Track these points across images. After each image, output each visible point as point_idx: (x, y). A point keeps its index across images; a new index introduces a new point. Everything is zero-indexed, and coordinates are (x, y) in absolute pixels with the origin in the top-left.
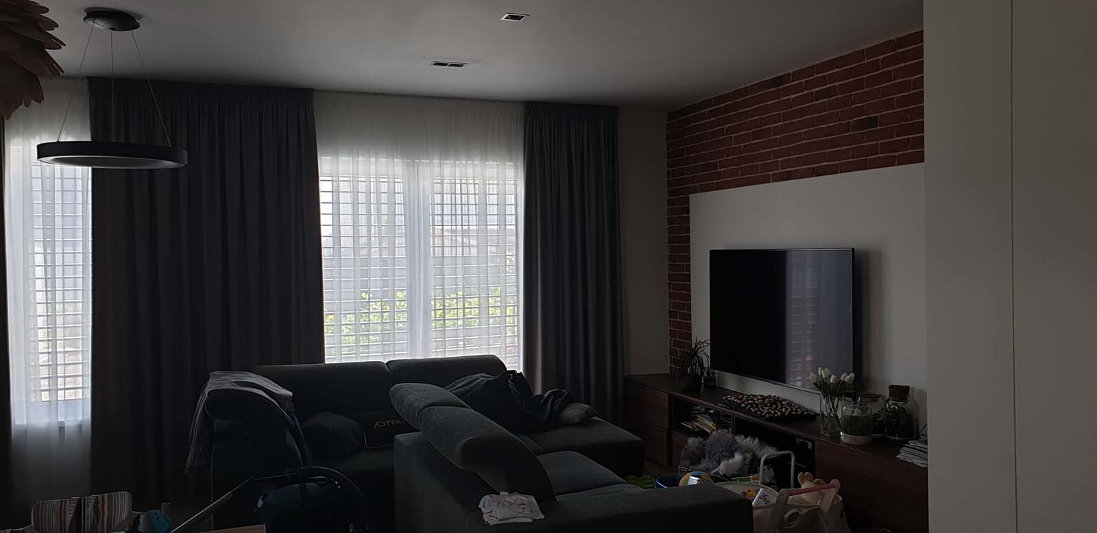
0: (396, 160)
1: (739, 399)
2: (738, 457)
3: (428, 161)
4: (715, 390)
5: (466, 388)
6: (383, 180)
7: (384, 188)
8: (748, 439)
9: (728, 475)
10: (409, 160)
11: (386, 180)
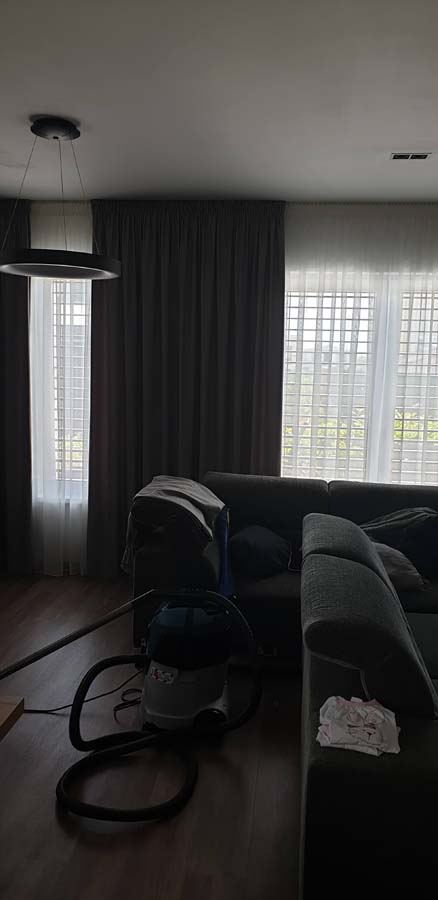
3: (397, 274)
5: (404, 521)
6: (349, 295)
7: (350, 303)
10: (378, 273)
11: (352, 295)
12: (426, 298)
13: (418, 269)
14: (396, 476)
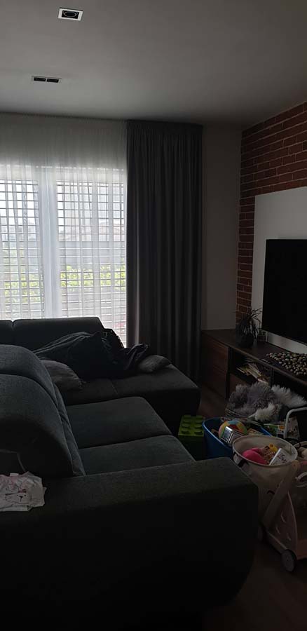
0: (26, 166)
1: (278, 357)
2: (271, 407)
3: (51, 167)
4: (265, 345)
5: (67, 343)
6: (17, 182)
7: (19, 188)
8: (283, 388)
9: (261, 420)
10: (37, 167)
11: (20, 182)
12: (73, 186)
13: (67, 165)
14: (65, 313)
